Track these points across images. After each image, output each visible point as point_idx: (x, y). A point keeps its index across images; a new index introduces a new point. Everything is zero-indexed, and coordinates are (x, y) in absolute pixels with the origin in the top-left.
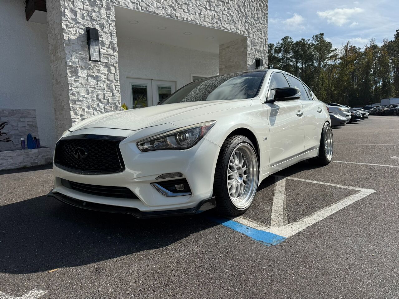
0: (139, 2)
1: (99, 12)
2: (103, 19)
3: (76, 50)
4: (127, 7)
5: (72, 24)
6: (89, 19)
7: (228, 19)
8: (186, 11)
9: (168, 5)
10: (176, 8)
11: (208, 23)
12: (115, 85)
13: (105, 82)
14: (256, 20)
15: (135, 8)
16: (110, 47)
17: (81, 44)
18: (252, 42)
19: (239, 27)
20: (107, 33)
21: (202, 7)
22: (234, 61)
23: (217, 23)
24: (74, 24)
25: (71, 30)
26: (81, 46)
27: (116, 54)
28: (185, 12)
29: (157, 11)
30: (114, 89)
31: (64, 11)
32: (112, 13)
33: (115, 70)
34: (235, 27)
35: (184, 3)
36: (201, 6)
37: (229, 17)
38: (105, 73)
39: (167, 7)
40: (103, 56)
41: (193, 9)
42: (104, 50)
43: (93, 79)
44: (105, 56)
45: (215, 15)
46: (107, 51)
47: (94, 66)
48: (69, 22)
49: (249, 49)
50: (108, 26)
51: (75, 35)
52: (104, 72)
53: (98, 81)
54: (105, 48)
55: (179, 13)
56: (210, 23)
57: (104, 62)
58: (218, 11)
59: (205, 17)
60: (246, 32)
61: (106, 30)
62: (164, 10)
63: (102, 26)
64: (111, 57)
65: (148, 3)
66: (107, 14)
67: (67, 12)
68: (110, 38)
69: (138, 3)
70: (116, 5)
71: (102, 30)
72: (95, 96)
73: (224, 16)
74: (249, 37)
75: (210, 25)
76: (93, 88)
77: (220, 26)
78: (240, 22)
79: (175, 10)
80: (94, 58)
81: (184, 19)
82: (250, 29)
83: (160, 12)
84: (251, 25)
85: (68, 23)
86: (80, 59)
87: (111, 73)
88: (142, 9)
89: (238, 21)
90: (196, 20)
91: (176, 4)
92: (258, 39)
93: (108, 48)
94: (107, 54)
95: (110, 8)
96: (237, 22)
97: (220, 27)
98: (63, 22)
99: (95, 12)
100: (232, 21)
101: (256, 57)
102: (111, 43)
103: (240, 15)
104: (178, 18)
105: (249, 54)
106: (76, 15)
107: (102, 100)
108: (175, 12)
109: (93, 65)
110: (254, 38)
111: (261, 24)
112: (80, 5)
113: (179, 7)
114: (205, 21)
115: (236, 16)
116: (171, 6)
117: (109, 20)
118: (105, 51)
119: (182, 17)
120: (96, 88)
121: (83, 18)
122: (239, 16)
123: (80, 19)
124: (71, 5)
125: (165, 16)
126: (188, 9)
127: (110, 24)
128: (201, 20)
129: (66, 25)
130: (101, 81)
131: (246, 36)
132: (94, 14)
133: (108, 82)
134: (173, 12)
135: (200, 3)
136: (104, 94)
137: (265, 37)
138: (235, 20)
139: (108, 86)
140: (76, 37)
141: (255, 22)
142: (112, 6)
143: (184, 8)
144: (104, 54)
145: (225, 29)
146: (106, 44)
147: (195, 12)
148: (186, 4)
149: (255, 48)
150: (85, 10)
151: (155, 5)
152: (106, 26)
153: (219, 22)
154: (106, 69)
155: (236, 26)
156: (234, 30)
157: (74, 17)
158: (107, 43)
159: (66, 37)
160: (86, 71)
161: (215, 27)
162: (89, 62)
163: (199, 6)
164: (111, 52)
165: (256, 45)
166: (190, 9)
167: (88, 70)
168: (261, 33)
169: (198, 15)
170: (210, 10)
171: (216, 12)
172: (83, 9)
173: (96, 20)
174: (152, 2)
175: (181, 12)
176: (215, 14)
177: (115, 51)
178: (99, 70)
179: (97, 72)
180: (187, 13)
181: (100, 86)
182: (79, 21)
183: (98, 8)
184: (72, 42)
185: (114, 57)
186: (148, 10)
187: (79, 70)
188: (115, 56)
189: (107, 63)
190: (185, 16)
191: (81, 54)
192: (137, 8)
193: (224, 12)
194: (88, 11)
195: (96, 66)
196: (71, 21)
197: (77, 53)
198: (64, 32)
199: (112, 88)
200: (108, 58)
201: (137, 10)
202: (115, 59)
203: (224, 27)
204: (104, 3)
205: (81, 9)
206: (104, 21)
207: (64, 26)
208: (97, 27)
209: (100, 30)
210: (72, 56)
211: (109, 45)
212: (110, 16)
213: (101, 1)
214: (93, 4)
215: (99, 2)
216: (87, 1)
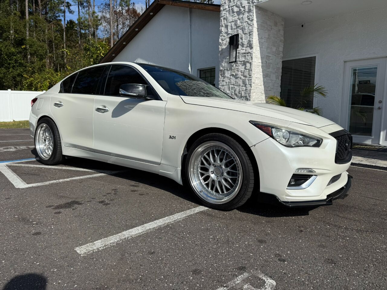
1: (242, 18)
2: (245, 22)
3: (225, 56)
6: (235, 27)
12: (248, 80)
13: (241, 78)
16: (248, 46)
20: (247, 34)
24: (226, 36)
25: (224, 41)
27: (252, 51)
30: (247, 84)
31: (221, 29)
32: (252, 14)
33: (249, 66)
42: (243, 50)
43: (233, 77)
46: (246, 50)
47: (235, 66)
50: (248, 27)
51: (226, 45)
52: (242, 70)
53: (236, 78)
54: (244, 48)
57: (242, 61)
61: (247, 31)
63: (243, 29)
64: (247, 55)
66: (248, 16)
67: (223, 29)
68: (248, 37)
70: (256, 4)
72: (234, 91)
76: (233, 85)
85: (223, 37)
86: (227, 63)
87: (246, 69)
94: (245, 53)
95: (251, 9)
98: (220, 37)
99: (239, 20)
102: (249, 41)
106: (227, 29)
107: (238, 94)
117: (249, 21)
118: (244, 51)
120: (235, 84)
121: (232, 29)
123: (230, 30)
124: (226, 22)
127: (249, 25)
129: (222, 39)
130: (239, 78)
132: (239, 22)
133: (244, 78)
136: (239, 89)
139: (243, 82)
140: (226, 46)
142: (253, 6)
144: (242, 54)
146: (245, 44)
152: (246, 28)
154: (243, 67)
157: (226, 31)
158: (245, 42)
159: (220, 49)
160: (229, 72)
164: (249, 50)
167: (231, 71)
172: (232, 22)
173: (240, 26)
177: (251, 48)
178: (238, 68)
179: (237, 71)
181: (238, 83)
182: (229, 32)
183: (242, 15)
184: (224, 51)
187: (226, 71)
189: (244, 61)
194: (235, 21)
195: (237, 66)
196: (224, 35)
197: (226, 59)
198: (220, 45)
199: (245, 83)
200: (245, 56)
202: (250, 55)
204: (247, 8)
205: (231, 22)
206: (245, 24)
207: (220, 41)
208: (240, 32)
209: (242, 34)
210: (222, 62)
211: (248, 44)
212: (250, 17)
213: (244, 7)
214: (239, 13)
215: (243, 9)
216: (235, 13)
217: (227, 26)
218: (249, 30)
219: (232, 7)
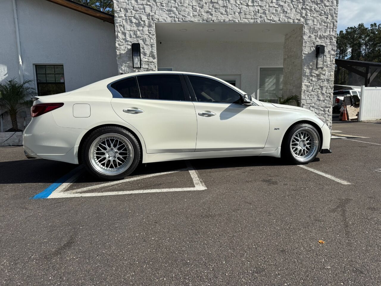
0: (176, 15)
1: (142, 30)
2: (146, 35)
3: (125, 61)
4: (166, 21)
5: (123, 42)
6: (135, 36)
7: (276, 11)
8: (224, 12)
9: (204, 12)
10: (212, 13)
11: (250, 20)
14: (319, 4)
15: (173, 21)
16: (151, 56)
17: (128, 57)
18: (310, 29)
19: (292, 16)
20: (149, 45)
21: (243, 5)
22: (293, 50)
23: (261, 17)
24: (124, 42)
25: (122, 47)
26: (129, 58)
27: (155, 61)
28: (222, 14)
29: (193, 19)
31: (117, 34)
32: (153, 30)
34: (286, 16)
35: (221, 6)
36: (241, 5)
37: (278, 8)
39: (203, 13)
40: (145, 64)
41: (232, 9)
44: (146, 63)
45: (258, 10)
46: (148, 59)
48: (121, 42)
49: (305, 37)
50: (149, 40)
51: (124, 50)
54: (146, 57)
55: (215, 16)
56: (252, 19)
57: (145, 68)
58: (263, 5)
59: (245, 14)
60: (302, 20)
61: (148, 42)
62: (200, 17)
63: (144, 40)
64: (151, 63)
65: (184, 14)
66: (148, 30)
67: (120, 35)
68: (151, 48)
69: (176, 16)
70: (156, 22)
71: (144, 43)
73: (270, 8)
74: (307, 24)
75: (252, 21)
77: (264, 20)
78: (294, 10)
79: (212, 15)
80: (138, 65)
81: (221, 21)
82: (309, 15)
83: (196, 20)
84: (311, 10)
85: (120, 43)
86: (127, 67)
88: (178, 21)
89: (291, 9)
90: (235, 20)
91: (213, 9)
92: (320, 25)
93: (149, 57)
94: (148, 62)
95: (151, 25)
96: (289, 11)
97: (265, 21)
98: (117, 42)
99: (139, 31)
100: (282, 11)
101: (317, 44)
102: (152, 52)
103: (293, 3)
104: (215, 21)
105: (306, 42)
106: (125, 36)
108: (211, 17)
110: (314, 24)
111: (328, 6)
112: (128, 28)
113: (216, 11)
114: (246, 18)
115: (289, 5)
116: (207, 12)
117: (150, 35)
118: (146, 60)
119: (218, 20)
121: (131, 37)
122: (293, 4)
123: (128, 38)
124: (123, 29)
125: (201, 21)
126: (226, 11)
127: (150, 38)
128: (240, 18)
129: (119, 44)
131: (302, 23)
132: (138, 32)
134: (210, 16)
135: (240, 2)
137: (333, 20)
138: (286, 10)
140: (125, 52)
141: (318, 6)
142: (153, 23)
143: (221, 11)
144: (145, 62)
145: (271, 21)
147: (233, 12)
148: (224, 7)
149: (315, 35)
150: (133, 31)
151: (192, 15)
152: (148, 40)
153: (263, 16)
155: (287, 15)
156: (284, 20)
157: (124, 37)
158: (148, 52)
159: (118, 53)
161: (258, 21)
162: (134, 69)
163: (239, 5)
164: (151, 59)
165: (317, 31)
166: (228, 10)
168: (326, 16)
169: (237, 14)
170: (253, 6)
171: (260, 6)
172: (131, 31)
173: (140, 37)
174: (189, 12)
175: (217, 15)
176: (259, 8)
177: (154, 58)
180: (225, 14)
182: (128, 40)
183: (142, 27)
184: (122, 56)
185: (153, 63)
186: (184, 20)
188: (154, 62)
189: (147, 68)
190: (222, 18)
191: (128, 64)
192: (175, 21)
193: (271, 5)
194: (134, 31)
196: (122, 41)
197: (125, 63)
198: (117, 50)
200: (148, 64)
201: (174, 22)
202: (154, 65)
203: (270, 20)
204: (147, 23)
205: (129, 31)
206: (146, 37)
207: (117, 45)
208: (141, 42)
209: (143, 44)
210: (122, 66)
211: (150, 54)
212: (151, 31)
213: (144, 21)
214: (138, 25)
215: (142, 23)
216: (134, 24)
217: (124, 34)
218: (150, 42)
219: (129, 17)
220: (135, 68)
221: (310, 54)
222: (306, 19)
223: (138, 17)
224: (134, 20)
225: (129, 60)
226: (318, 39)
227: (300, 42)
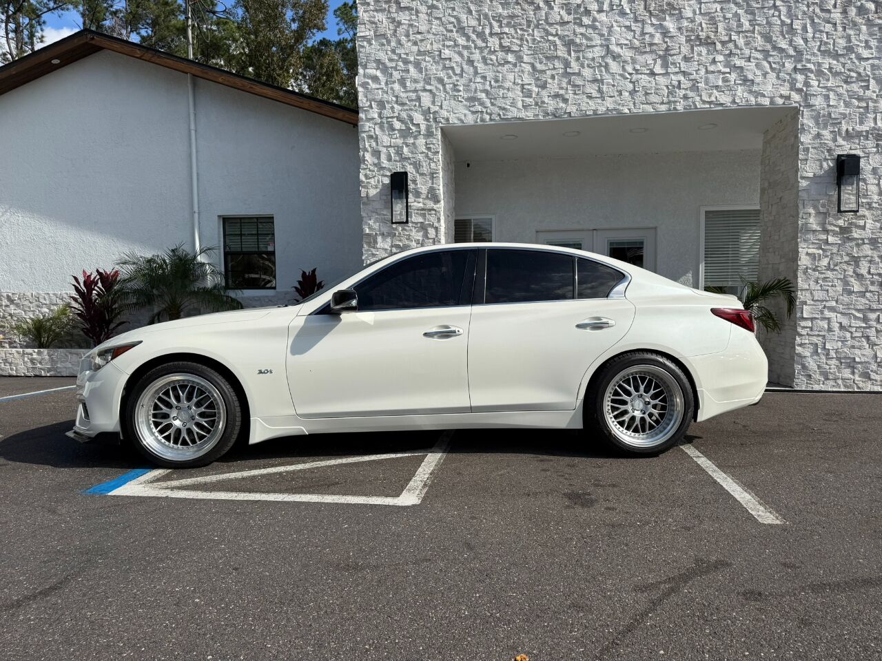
0: (486, 107)
1: (414, 144)
2: (421, 153)
3: (377, 209)
4: (463, 122)
5: (374, 171)
6: (397, 158)
7: (725, 80)
8: (595, 94)
9: (549, 96)
10: (567, 97)
11: (659, 106)
14: (842, 55)
15: (478, 120)
16: (429, 196)
17: (383, 200)
18: (819, 117)
19: (768, 89)
20: (426, 175)
21: (641, 74)
23: (685, 97)
24: (376, 171)
25: (372, 181)
26: (385, 202)
27: (439, 206)
28: (590, 97)
29: (522, 114)
31: (364, 155)
32: (437, 142)
33: (434, 233)
34: (751, 92)
35: (588, 81)
36: (637, 73)
37: (730, 73)
38: (418, 240)
39: (546, 100)
40: (417, 213)
41: (614, 86)
42: (419, 202)
44: (419, 212)
45: (679, 82)
46: (424, 204)
47: (402, 230)
48: (370, 170)
49: (805, 139)
50: (427, 163)
51: (377, 188)
52: (418, 238)
54: (421, 200)
55: (575, 104)
56: (662, 103)
57: (418, 223)
58: (689, 71)
59: (647, 94)
60: (796, 97)
61: (425, 170)
62: (540, 107)
63: (417, 166)
64: (429, 213)
65: (503, 105)
66: (426, 144)
67: (368, 156)
68: (430, 181)
69: (484, 110)
70: (443, 125)
71: (417, 172)
73: (710, 76)
74: (809, 106)
75: (663, 108)
77: (694, 103)
78: (772, 76)
79: (565, 101)
80: (401, 217)
81: (588, 113)
82: (815, 83)
83: (529, 115)
84: (819, 73)
85: (368, 172)
86: (381, 222)
87: (428, 238)
88: (491, 119)
89: (765, 75)
90: (621, 108)
91: (570, 87)
92: (847, 105)
93: (424, 199)
94: (423, 209)
95: (433, 132)
96: (759, 79)
97: (696, 105)
98: (362, 171)
99: (407, 146)
100: (741, 80)
101: (838, 152)
102: (432, 189)
103: (771, 59)
104: (572, 115)
105: (807, 150)
106: (379, 158)
108: (564, 105)
109: (400, 229)
110: (829, 106)
111: (868, 59)
112: (385, 141)
113: (577, 92)
114: (647, 103)
115: (757, 65)
116: (557, 96)
117: (429, 153)
118: (421, 205)
119: (581, 110)
121: (389, 159)
122: (769, 63)
123: (385, 162)
124: (374, 144)
125: (541, 117)
126: (600, 91)
127: (430, 159)
128: (634, 103)
129: (366, 176)
131: (794, 105)
132: (405, 150)
134: (562, 105)
135: (634, 69)
138: (750, 77)
140: (379, 190)
141: (838, 61)
142: (436, 128)
143: (588, 90)
144: (418, 210)
145: (712, 106)
146: (423, 192)
147: (617, 91)
148: (595, 81)
149: (831, 132)
150: (394, 147)
151: (520, 104)
152: (424, 164)
153: (690, 94)
154: (421, 234)
155: (755, 88)
156: (747, 101)
157: (376, 161)
158: (424, 190)
159: (363, 193)
160: (389, 240)
161: (679, 108)
162: (394, 226)
163: (630, 74)
164: (430, 204)
165: (839, 121)
166: (605, 88)
167: (393, 237)
168: (863, 84)
169: (627, 94)
170: (667, 74)
171: (684, 73)
172: (391, 146)
173: (409, 158)
174: (514, 99)
175: (579, 101)
176: (682, 78)
177: (436, 201)
178: (409, 235)
179: (406, 239)
180: (596, 98)
182: (384, 166)
183: (412, 139)
184: (372, 199)
185: (434, 212)
186: (502, 117)
187: (379, 238)
188: (435, 210)
189: (421, 223)
190: (589, 107)
191: (382, 215)
192: (482, 120)
193: (711, 68)
194: (398, 147)
195: (406, 230)
196: (372, 168)
197: (377, 214)
198: (363, 187)
200: (424, 216)
201: (482, 123)
202: (436, 215)
203: (710, 103)
204: (423, 127)
205: (387, 146)
206: (421, 157)
207: (362, 177)
208: (410, 169)
209: (414, 173)
210: (370, 220)
211: (428, 193)
212: (431, 146)
213: (418, 125)
214: (405, 133)
215: (414, 129)
216: (396, 132)
217: (377, 154)
218: (430, 168)
219: (387, 118)
220: (396, 223)
221: (820, 177)
222: (806, 94)
223: (406, 117)
224: (397, 125)
225: (386, 208)
226: (840, 141)
227: (792, 150)
